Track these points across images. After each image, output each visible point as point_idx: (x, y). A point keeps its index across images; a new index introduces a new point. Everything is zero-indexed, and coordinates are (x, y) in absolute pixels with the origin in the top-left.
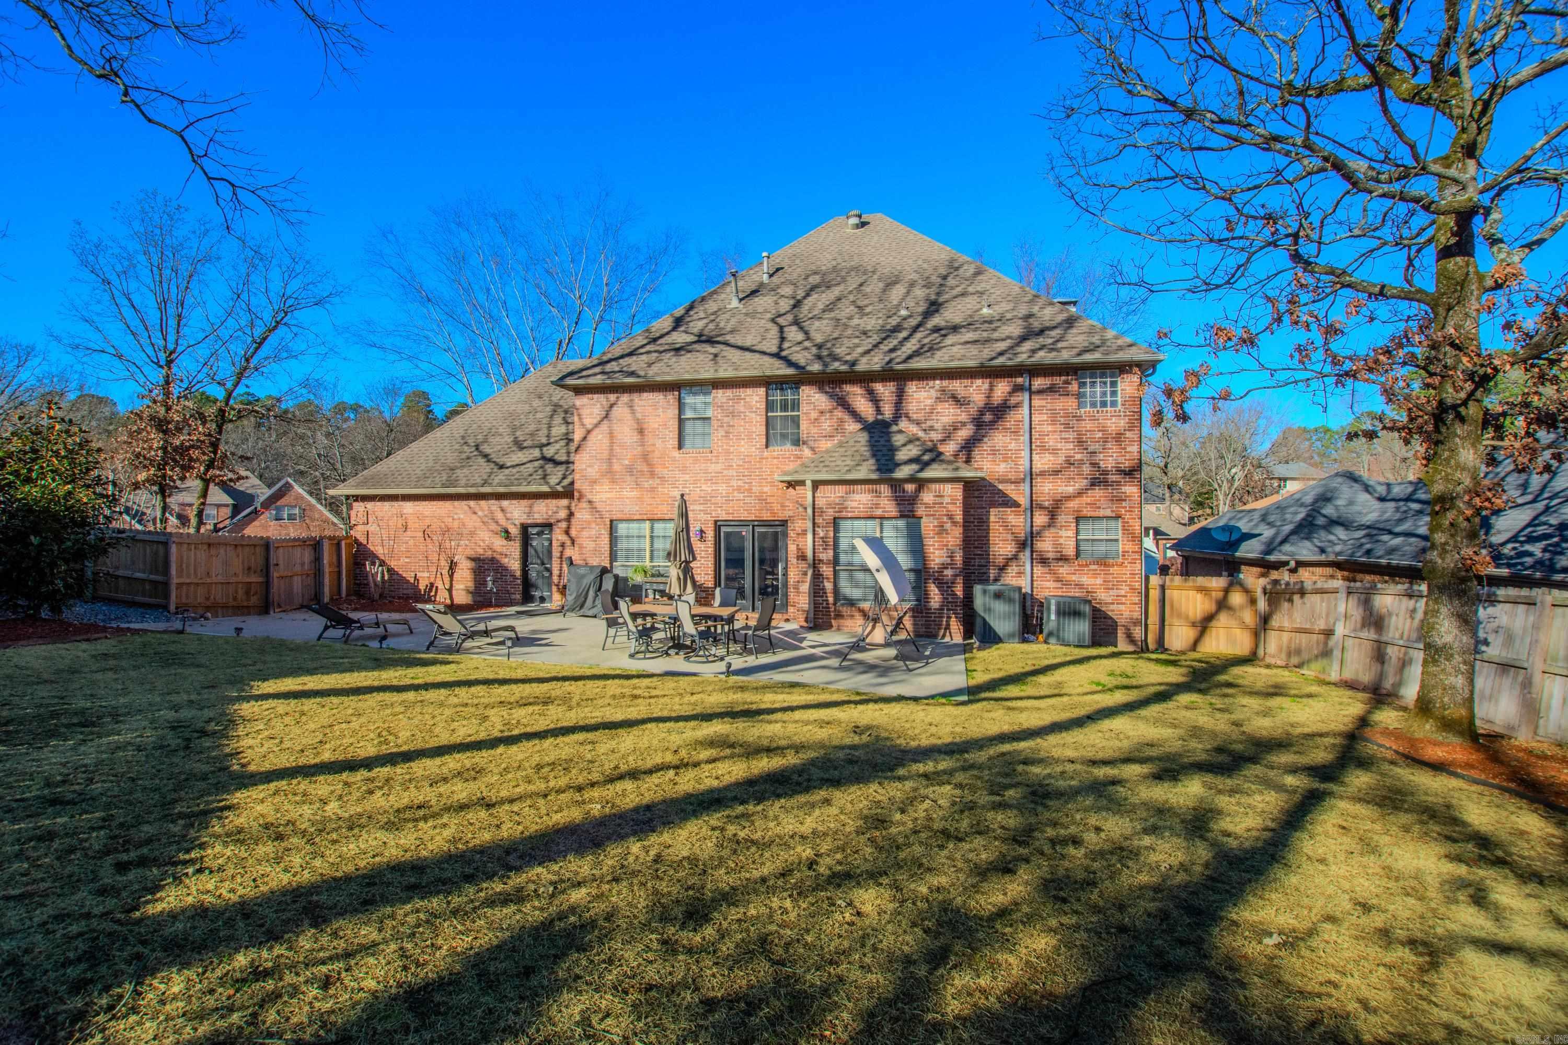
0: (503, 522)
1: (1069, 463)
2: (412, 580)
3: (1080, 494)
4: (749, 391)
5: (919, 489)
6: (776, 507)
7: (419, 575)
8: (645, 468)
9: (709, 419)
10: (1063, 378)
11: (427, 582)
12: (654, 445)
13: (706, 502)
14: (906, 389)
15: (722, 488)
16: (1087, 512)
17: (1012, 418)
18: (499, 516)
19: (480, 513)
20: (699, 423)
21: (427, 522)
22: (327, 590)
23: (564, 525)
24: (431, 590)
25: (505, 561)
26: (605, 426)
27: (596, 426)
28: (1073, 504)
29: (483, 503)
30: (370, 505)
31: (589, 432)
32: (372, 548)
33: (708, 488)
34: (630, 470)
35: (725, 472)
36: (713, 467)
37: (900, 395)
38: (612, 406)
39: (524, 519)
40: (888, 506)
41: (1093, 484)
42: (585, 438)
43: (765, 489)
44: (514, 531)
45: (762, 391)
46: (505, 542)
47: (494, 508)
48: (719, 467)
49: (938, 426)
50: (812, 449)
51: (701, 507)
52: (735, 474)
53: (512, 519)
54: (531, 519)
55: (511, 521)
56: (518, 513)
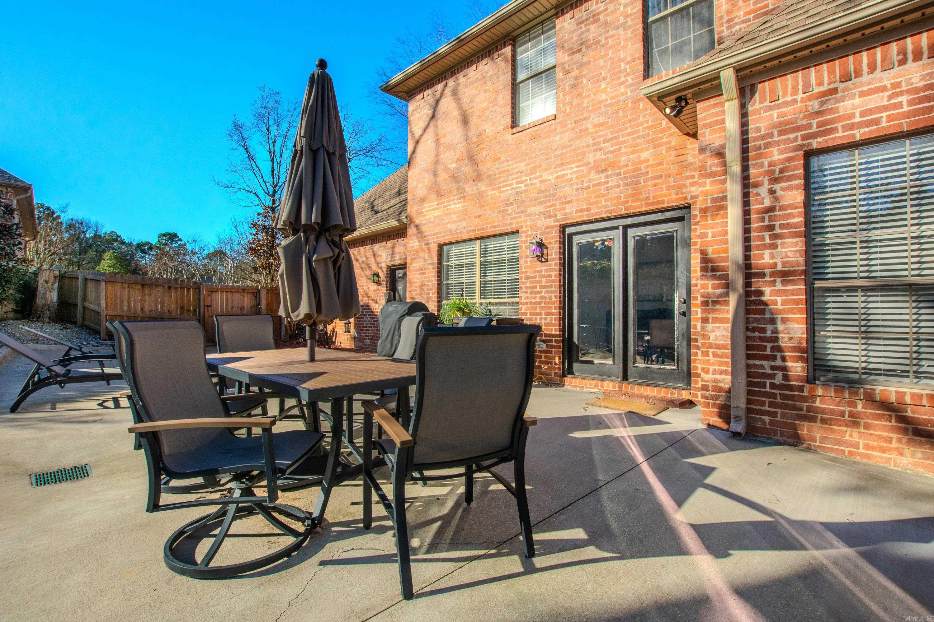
0: (374, 267)
6: (665, 183)
9: (553, 69)
13: (548, 198)
15: (573, 171)
18: (372, 260)
19: (360, 260)
25: (376, 307)
27: (425, 130)
29: (362, 249)
31: (418, 140)
33: (550, 175)
35: (577, 143)
36: (559, 142)
38: (439, 100)
39: (389, 261)
42: (414, 150)
44: (383, 274)
47: (369, 253)
48: (566, 138)
51: (541, 208)
52: (591, 142)
53: (381, 262)
54: (394, 260)
55: (380, 265)
56: (385, 255)
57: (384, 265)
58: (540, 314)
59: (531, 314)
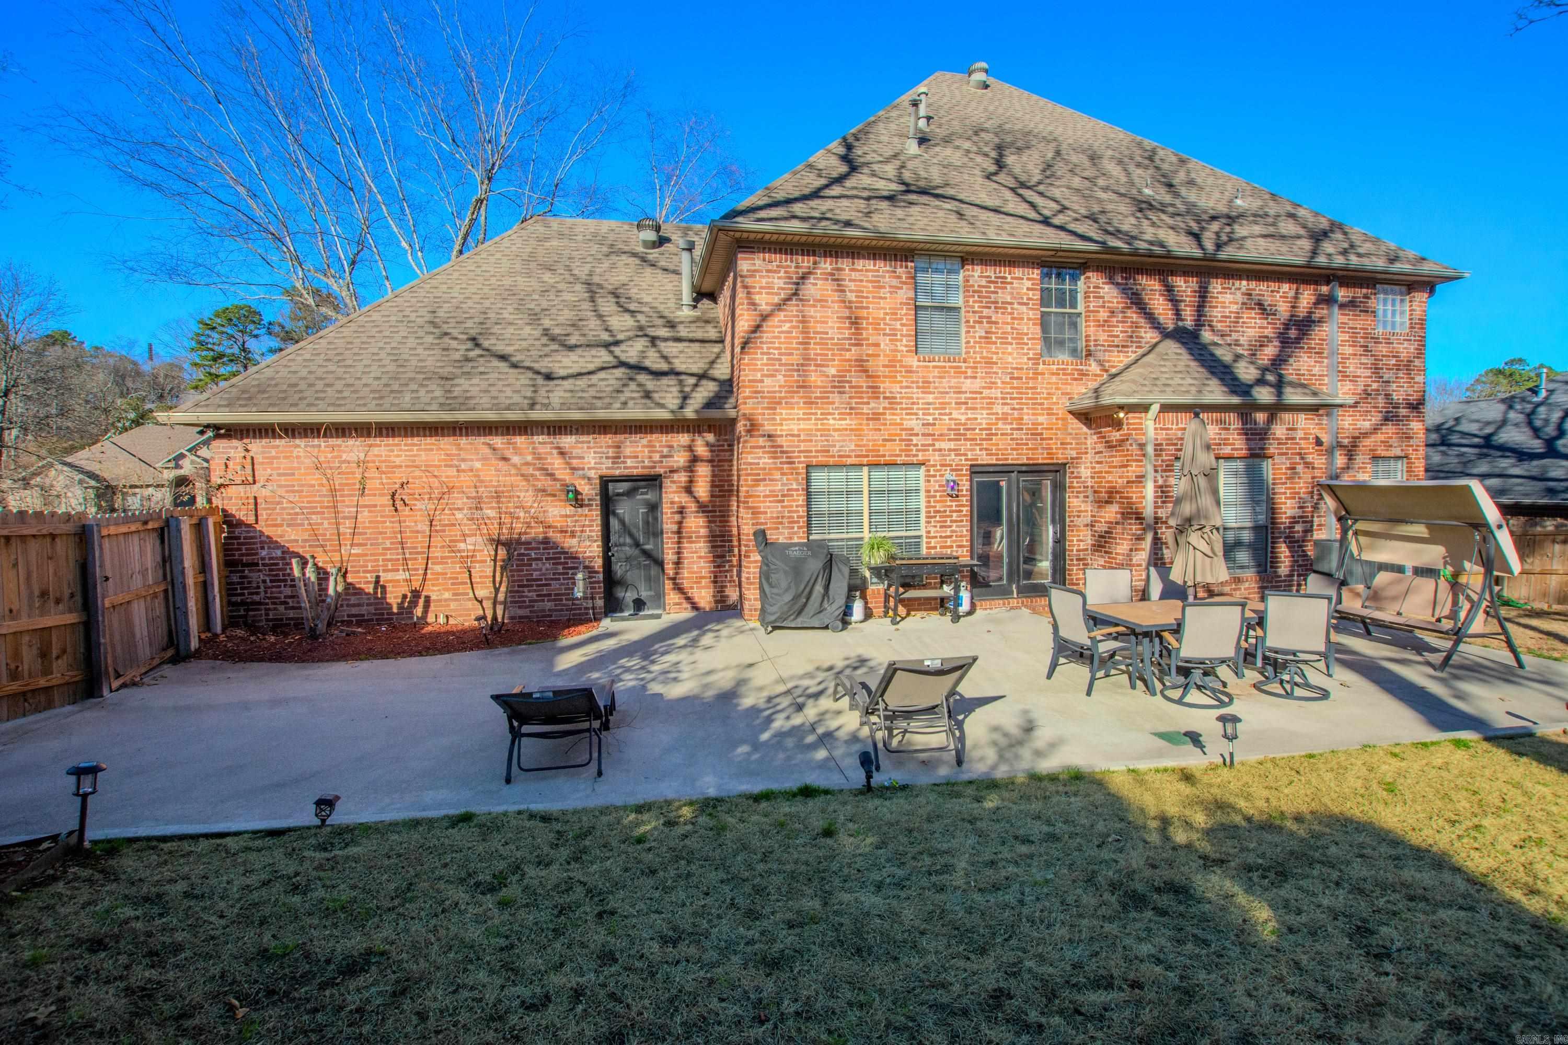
0: (563, 474)
1: (1367, 394)
2: (370, 589)
3: (1376, 430)
4: (1018, 272)
5: (1271, 420)
6: (1055, 445)
7: (384, 577)
8: (863, 383)
9: (956, 309)
10: (1364, 291)
11: (405, 590)
12: (877, 345)
13: (959, 436)
14: (1210, 289)
15: (982, 417)
16: (1381, 452)
17: (1319, 333)
18: (556, 463)
19: (516, 459)
20: (937, 315)
21: (401, 476)
22: (194, 622)
23: (682, 477)
24: (414, 603)
25: (571, 544)
26: (793, 308)
27: (779, 307)
28: (1368, 442)
29: (520, 440)
30: (257, 446)
31: (765, 317)
32: (268, 531)
33: (960, 415)
34: (839, 384)
35: (986, 392)
36: (968, 384)
37: (1203, 295)
38: (804, 277)
39: (607, 468)
40: (1237, 444)
41: (1386, 419)
42: (757, 328)
43: (1041, 419)
44: (589, 490)
45: (1036, 273)
46: (569, 510)
47: (542, 450)
48: (977, 384)
49: (1243, 340)
50: (1100, 363)
51: (952, 445)
52: (1000, 395)
53: (583, 469)
54: (620, 468)
55: (581, 472)
56: (594, 458)
57: (592, 474)
58: (951, 547)
59: (941, 547)
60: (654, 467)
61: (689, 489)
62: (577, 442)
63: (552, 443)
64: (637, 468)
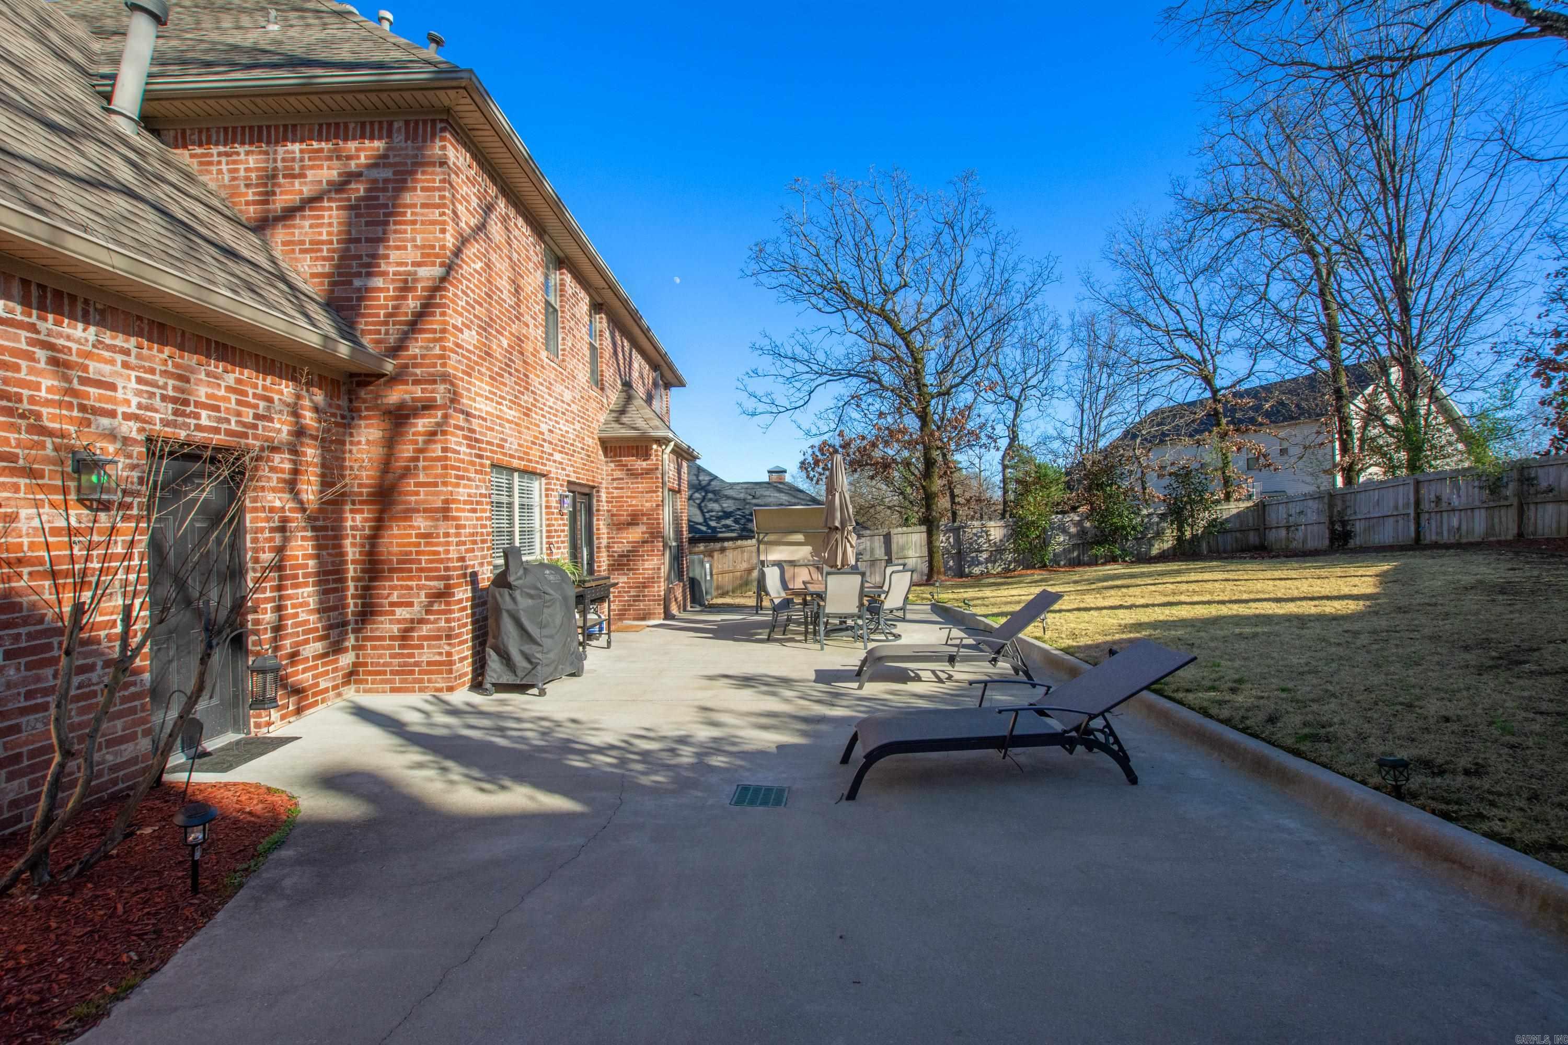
0: (63, 419)
4: (582, 293)
6: (595, 469)
9: (555, 311)
12: (528, 326)
13: (562, 449)
15: (571, 432)
18: (43, 385)
25: (75, 604)
26: (482, 243)
27: (474, 234)
31: (464, 240)
33: (563, 426)
35: (572, 406)
36: (566, 394)
37: (631, 358)
38: (489, 208)
39: (163, 422)
43: (590, 442)
44: (123, 468)
45: (587, 300)
48: (569, 396)
50: (607, 398)
51: (560, 458)
53: (112, 414)
54: (186, 426)
55: (105, 422)
56: (138, 393)
57: (131, 429)
60: (245, 435)
61: (292, 486)
62: (98, 344)
63: (33, 328)
64: (217, 430)
